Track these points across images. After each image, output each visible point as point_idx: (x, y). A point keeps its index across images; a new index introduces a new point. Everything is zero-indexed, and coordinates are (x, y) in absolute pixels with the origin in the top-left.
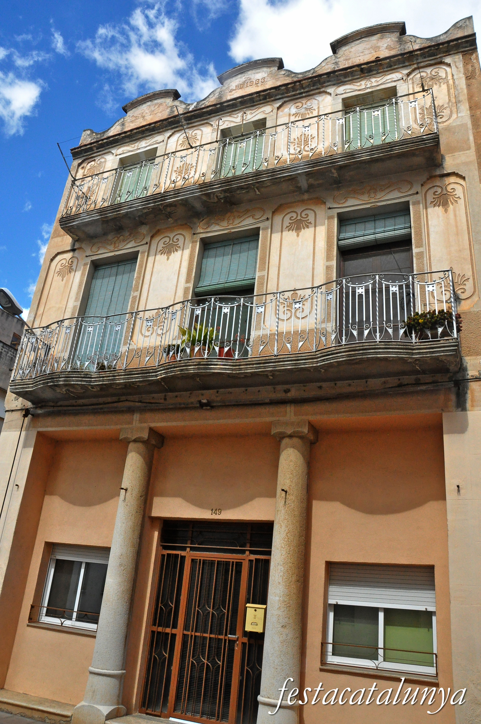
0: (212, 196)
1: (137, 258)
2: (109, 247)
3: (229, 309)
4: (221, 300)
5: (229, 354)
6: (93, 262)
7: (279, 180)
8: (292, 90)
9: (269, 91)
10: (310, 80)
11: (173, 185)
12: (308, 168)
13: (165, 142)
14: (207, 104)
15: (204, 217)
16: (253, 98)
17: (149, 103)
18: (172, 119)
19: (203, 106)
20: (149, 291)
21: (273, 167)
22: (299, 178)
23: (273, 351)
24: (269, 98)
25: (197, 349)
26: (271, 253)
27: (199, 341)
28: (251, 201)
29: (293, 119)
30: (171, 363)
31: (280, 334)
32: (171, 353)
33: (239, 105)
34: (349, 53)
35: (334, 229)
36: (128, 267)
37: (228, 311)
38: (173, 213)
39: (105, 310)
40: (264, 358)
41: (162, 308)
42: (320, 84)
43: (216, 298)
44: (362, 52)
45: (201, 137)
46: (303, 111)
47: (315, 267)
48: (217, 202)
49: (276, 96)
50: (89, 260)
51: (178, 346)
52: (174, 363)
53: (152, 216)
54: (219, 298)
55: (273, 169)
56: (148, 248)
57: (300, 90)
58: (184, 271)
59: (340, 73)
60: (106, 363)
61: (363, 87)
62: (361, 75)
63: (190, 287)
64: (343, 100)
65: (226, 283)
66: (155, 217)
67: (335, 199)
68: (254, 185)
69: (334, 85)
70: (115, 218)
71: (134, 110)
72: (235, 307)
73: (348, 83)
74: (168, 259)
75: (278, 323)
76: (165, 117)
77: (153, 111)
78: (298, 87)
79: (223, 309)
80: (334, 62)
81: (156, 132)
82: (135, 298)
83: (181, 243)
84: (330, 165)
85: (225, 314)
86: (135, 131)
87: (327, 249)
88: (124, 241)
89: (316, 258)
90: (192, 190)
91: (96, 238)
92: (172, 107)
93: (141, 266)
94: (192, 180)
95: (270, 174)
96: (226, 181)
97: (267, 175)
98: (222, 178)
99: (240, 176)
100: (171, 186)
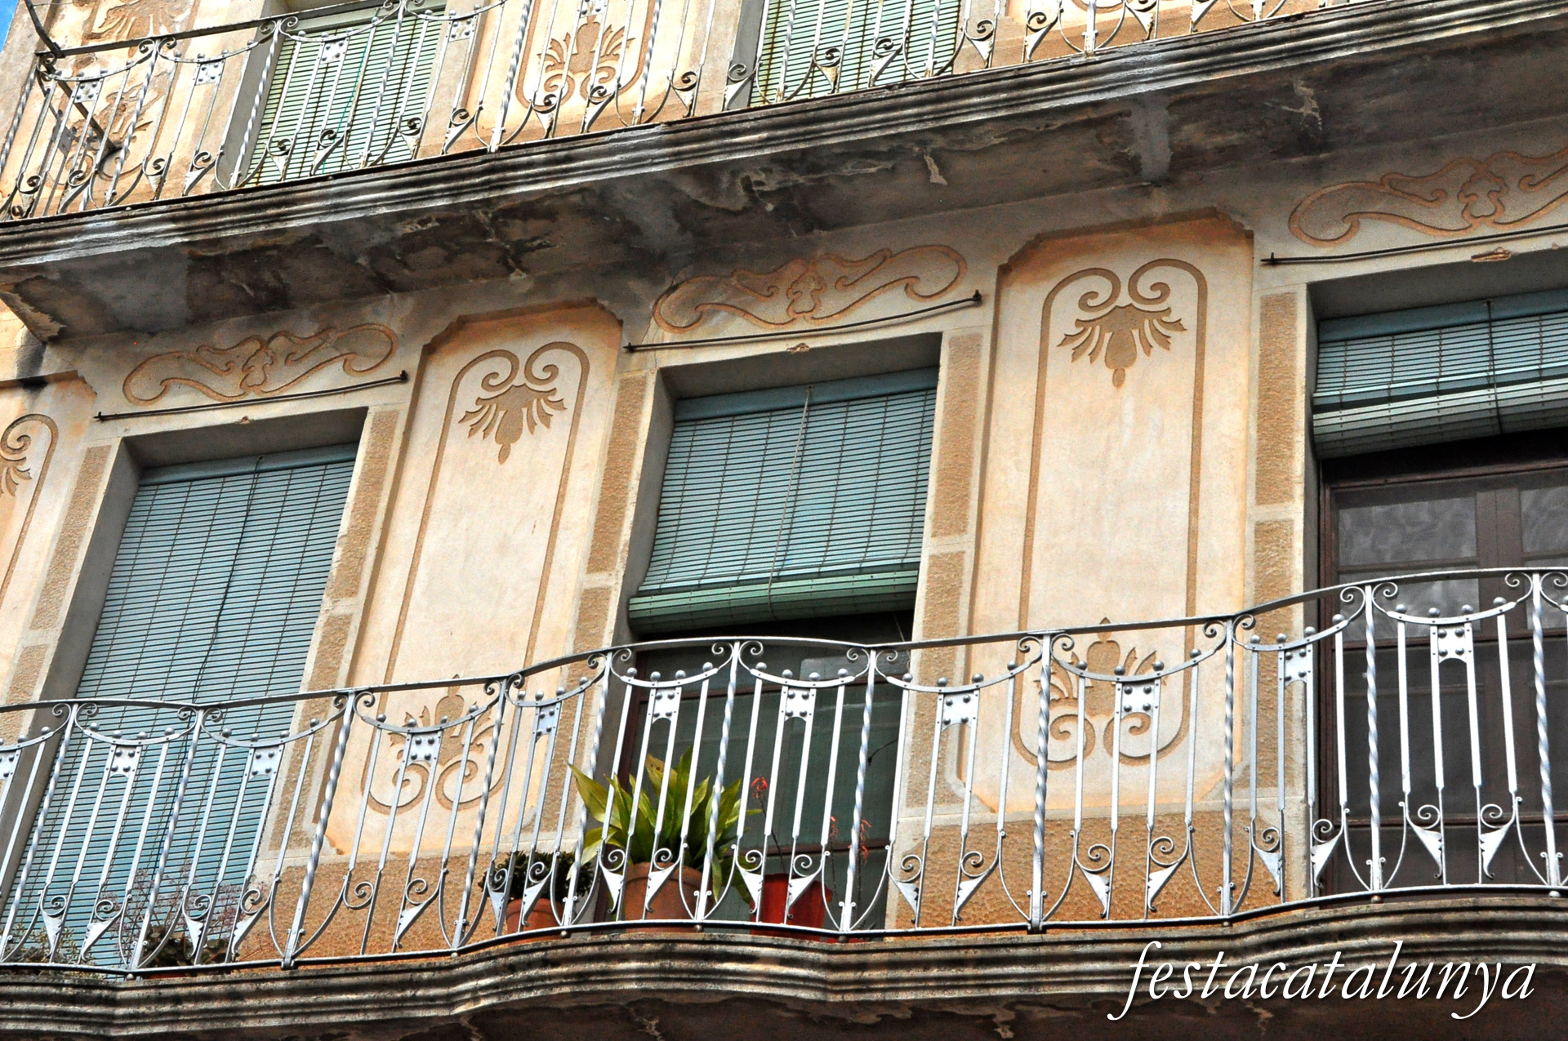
0: (725, 179)
1: (355, 443)
2: (216, 383)
3: (812, 700)
4: (776, 658)
5: (807, 909)
6: (131, 445)
7: (1041, 122)
11: (545, 120)
12: (1186, 72)
15: (681, 276)
20: (407, 596)
21: (1020, 64)
22: (1136, 121)
23: (1026, 906)
25: (656, 879)
26: (991, 455)
27: (670, 840)
28: (897, 213)
30: (528, 944)
31: (1054, 826)
32: (530, 894)
35: (1293, 358)
36: (305, 484)
37: (809, 706)
38: (532, 250)
39: (185, 675)
40: (980, 939)
41: (488, 681)
43: (753, 644)
47: (1202, 524)
48: (745, 210)
50: (112, 438)
51: (566, 861)
52: (543, 943)
53: (433, 253)
54: (767, 644)
55: (1017, 73)
56: (408, 404)
58: (581, 513)
60: (194, 930)
63: (606, 591)
65: (779, 579)
66: (449, 260)
67: (1296, 223)
68: (923, 143)
70: (259, 251)
72: (841, 691)
74: (503, 455)
75: (1045, 776)
79: (784, 697)
82: (338, 625)
83: (566, 386)
84: (1290, 64)
85: (795, 725)
87: (1261, 449)
88: (290, 358)
89: (1203, 485)
90: (637, 148)
91: (153, 334)
93: (372, 481)
94: (635, 105)
95: (1003, 96)
96: (797, 116)
97: (987, 98)
98: (779, 100)
99: (861, 95)
100: (538, 125)
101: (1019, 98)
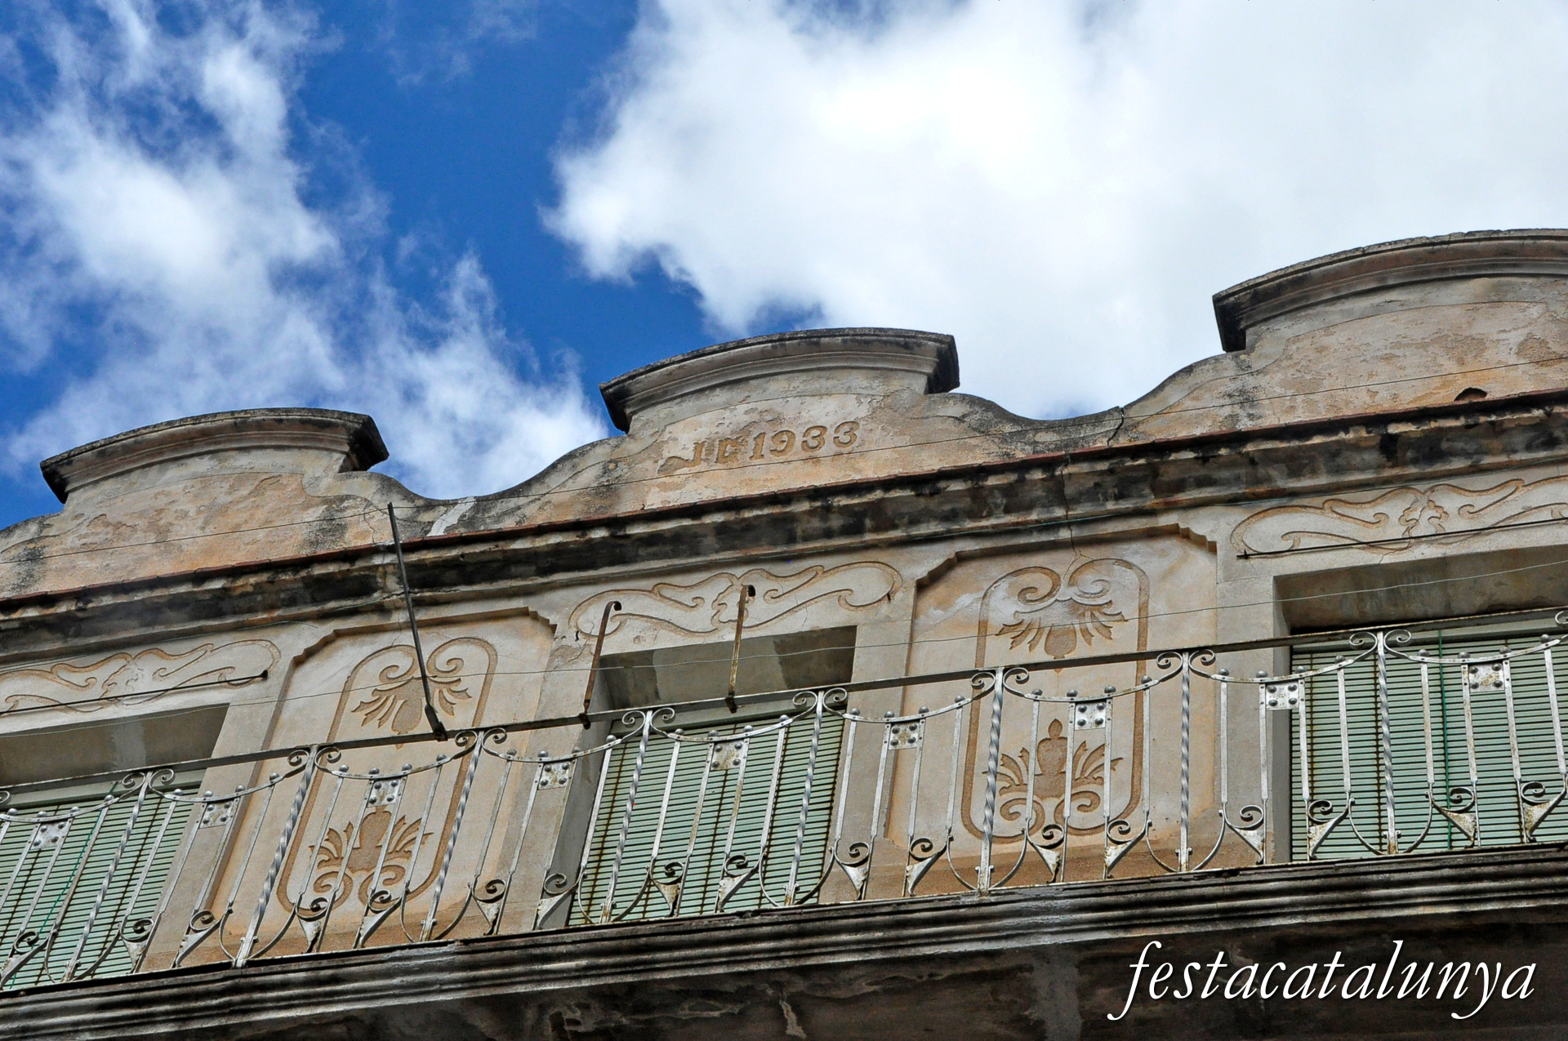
8: (1000, 500)
9: (878, 494)
10: (1103, 466)
11: (310, 929)
12: (1099, 925)
13: (275, 682)
14: (536, 515)
16: (791, 518)
17: (203, 465)
18: (332, 568)
19: (509, 524)
21: (900, 898)
22: (1041, 978)
24: (876, 529)
29: (999, 653)
33: (710, 541)
34: (1313, 355)
42: (1156, 491)
44: (1388, 358)
45: (487, 683)
46: (1056, 615)
49: (914, 521)
55: (897, 909)
57: (1047, 505)
59: (1269, 445)
61: (1395, 531)
62: (1380, 467)
64: (1285, 585)
68: (779, 985)
69: (1232, 501)
71: (108, 486)
73: (1305, 501)
76: (288, 549)
77: (224, 510)
78: (1039, 493)
80: (1233, 387)
81: (230, 620)
84: (1223, 927)
86: (107, 601)
90: (422, 969)
92: (335, 503)
94: (426, 914)
95: (879, 935)
96: (625, 942)
97: (859, 936)
98: (604, 921)
99: (706, 922)
100: (300, 932)
101: (899, 939)
